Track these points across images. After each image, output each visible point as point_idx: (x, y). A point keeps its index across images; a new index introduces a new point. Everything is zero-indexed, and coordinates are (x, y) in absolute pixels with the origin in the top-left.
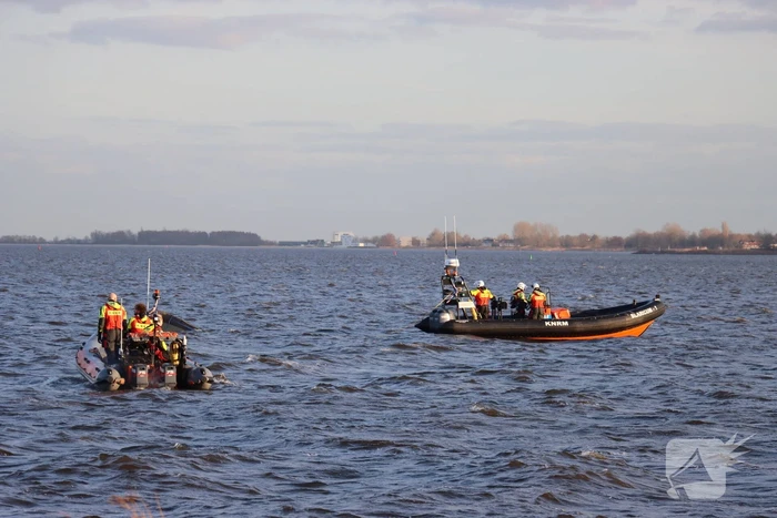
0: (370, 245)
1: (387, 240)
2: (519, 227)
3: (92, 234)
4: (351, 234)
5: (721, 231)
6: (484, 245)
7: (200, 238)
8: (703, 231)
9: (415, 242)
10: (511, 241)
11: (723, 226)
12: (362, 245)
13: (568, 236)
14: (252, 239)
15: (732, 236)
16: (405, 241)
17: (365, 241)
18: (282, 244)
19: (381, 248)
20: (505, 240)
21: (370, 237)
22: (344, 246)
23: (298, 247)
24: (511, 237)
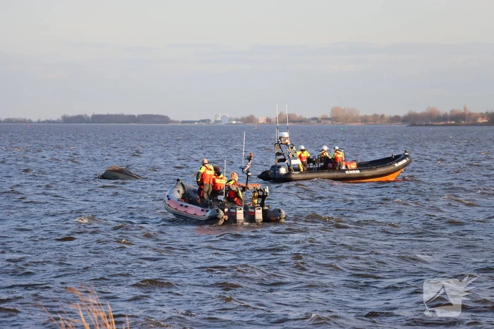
0: (239, 122)
1: (250, 119)
2: (334, 110)
3: (62, 117)
4: (228, 116)
5: (463, 111)
6: (312, 122)
7: (132, 119)
8: (452, 111)
9: (268, 120)
10: (329, 119)
11: (465, 108)
12: (234, 122)
13: (366, 116)
14: (164, 119)
15: (470, 114)
16: (262, 120)
17: (237, 120)
18: (183, 122)
19: (247, 124)
20: (325, 119)
21: (239, 117)
22: (223, 123)
23: (193, 124)
24: (329, 116)
